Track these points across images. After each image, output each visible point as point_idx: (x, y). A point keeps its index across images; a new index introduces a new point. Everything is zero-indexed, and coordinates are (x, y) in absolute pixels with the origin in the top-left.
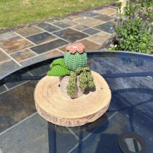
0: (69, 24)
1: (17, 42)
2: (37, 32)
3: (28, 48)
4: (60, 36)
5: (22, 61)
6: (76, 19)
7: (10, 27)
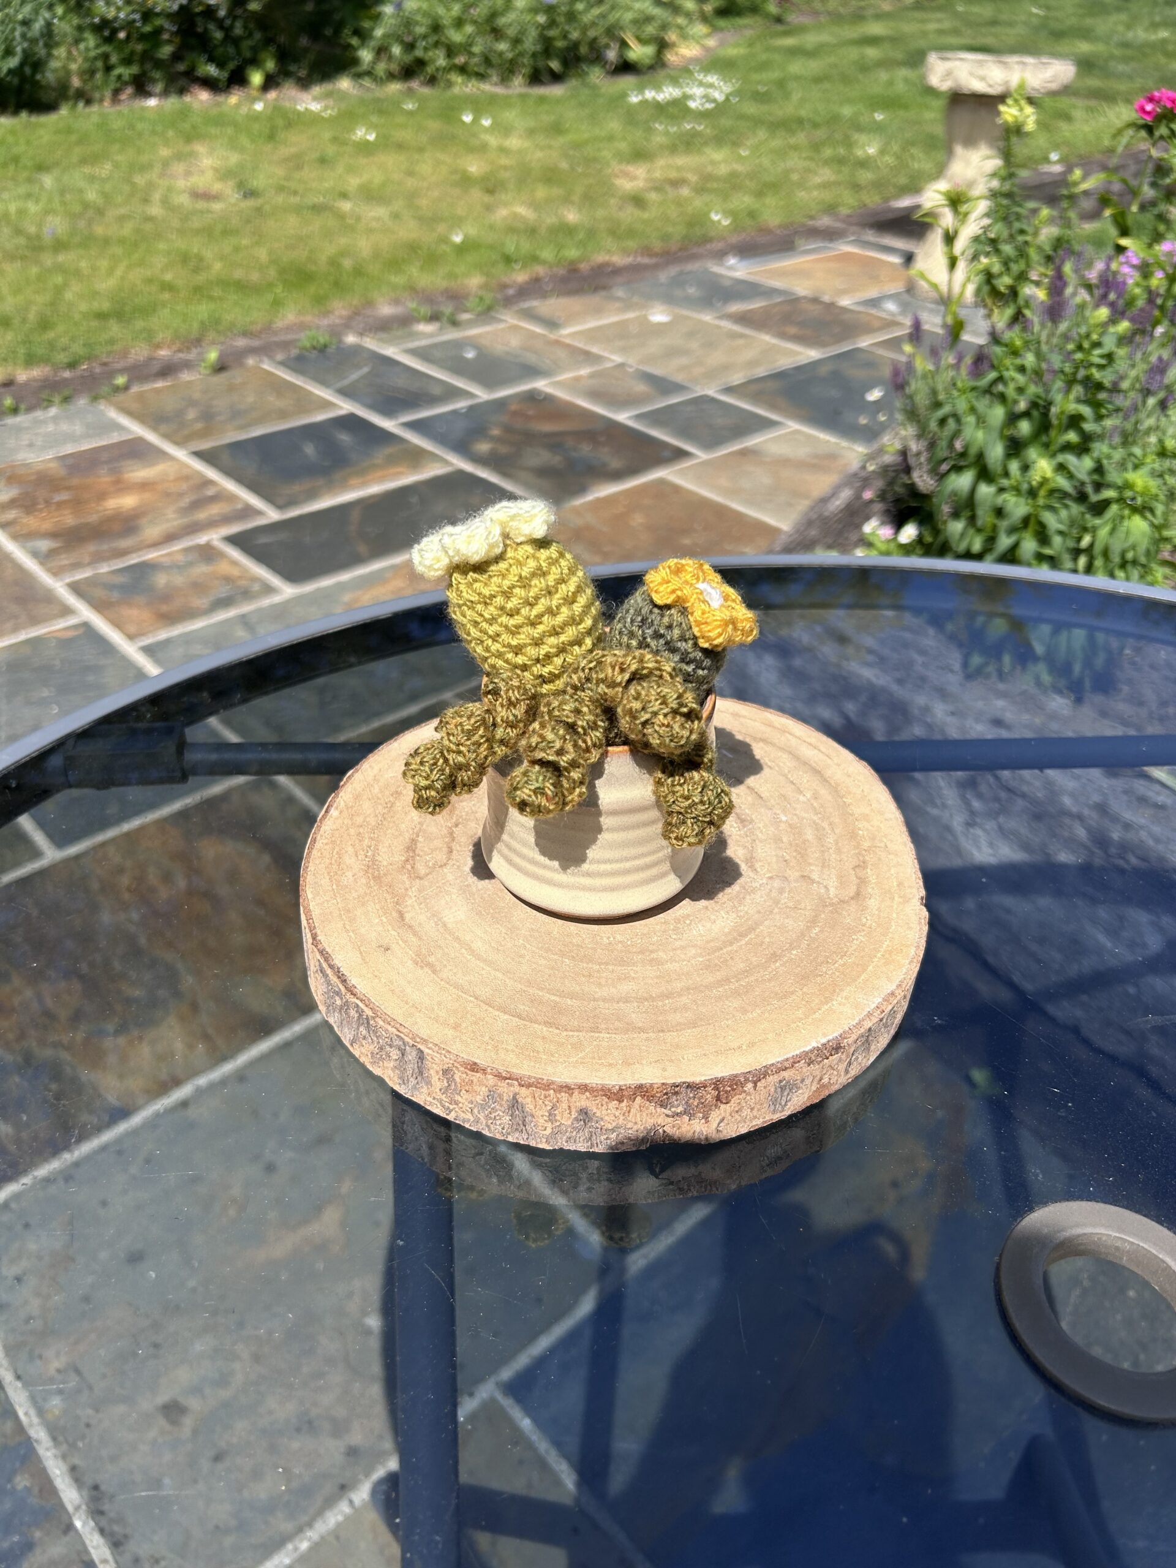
0: (531, 359)
1: (121, 487)
2: (283, 415)
3: (214, 537)
4: (462, 447)
5: (163, 635)
6: (591, 324)
7: (72, 365)
